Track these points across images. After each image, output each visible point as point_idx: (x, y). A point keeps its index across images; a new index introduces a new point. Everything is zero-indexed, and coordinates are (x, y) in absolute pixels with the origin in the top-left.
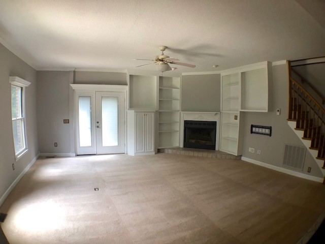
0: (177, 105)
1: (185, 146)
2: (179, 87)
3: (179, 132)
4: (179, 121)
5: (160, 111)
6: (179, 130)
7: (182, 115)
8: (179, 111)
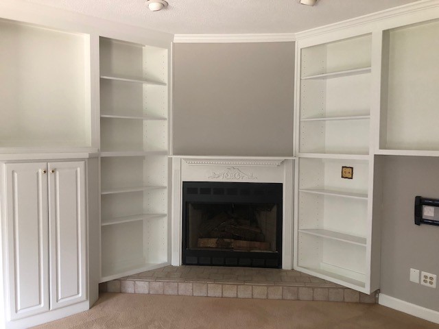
0: (159, 135)
1: (185, 260)
2: (165, 78)
3: (166, 219)
4: (166, 184)
5: (105, 154)
6: (166, 212)
7: (175, 166)
8: (164, 153)
